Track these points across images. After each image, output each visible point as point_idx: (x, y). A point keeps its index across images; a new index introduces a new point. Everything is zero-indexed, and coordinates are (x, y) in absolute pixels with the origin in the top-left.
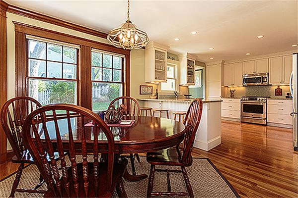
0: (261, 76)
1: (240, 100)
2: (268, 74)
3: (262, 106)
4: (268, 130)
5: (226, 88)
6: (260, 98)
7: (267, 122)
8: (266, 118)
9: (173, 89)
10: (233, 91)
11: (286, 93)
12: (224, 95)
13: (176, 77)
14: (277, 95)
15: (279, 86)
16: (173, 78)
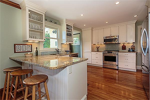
0: (114, 38)
1: (102, 53)
2: (118, 36)
3: (116, 57)
4: (119, 72)
5: (94, 45)
6: (114, 52)
7: (118, 67)
8: (118, 65)
9: (56, 47)
10: (98, 47)
11: (128, 48)
12: (93, 49)
13: (59, 38)
14: (123, 50)
15: (124, 44)
16: (56, 38)
